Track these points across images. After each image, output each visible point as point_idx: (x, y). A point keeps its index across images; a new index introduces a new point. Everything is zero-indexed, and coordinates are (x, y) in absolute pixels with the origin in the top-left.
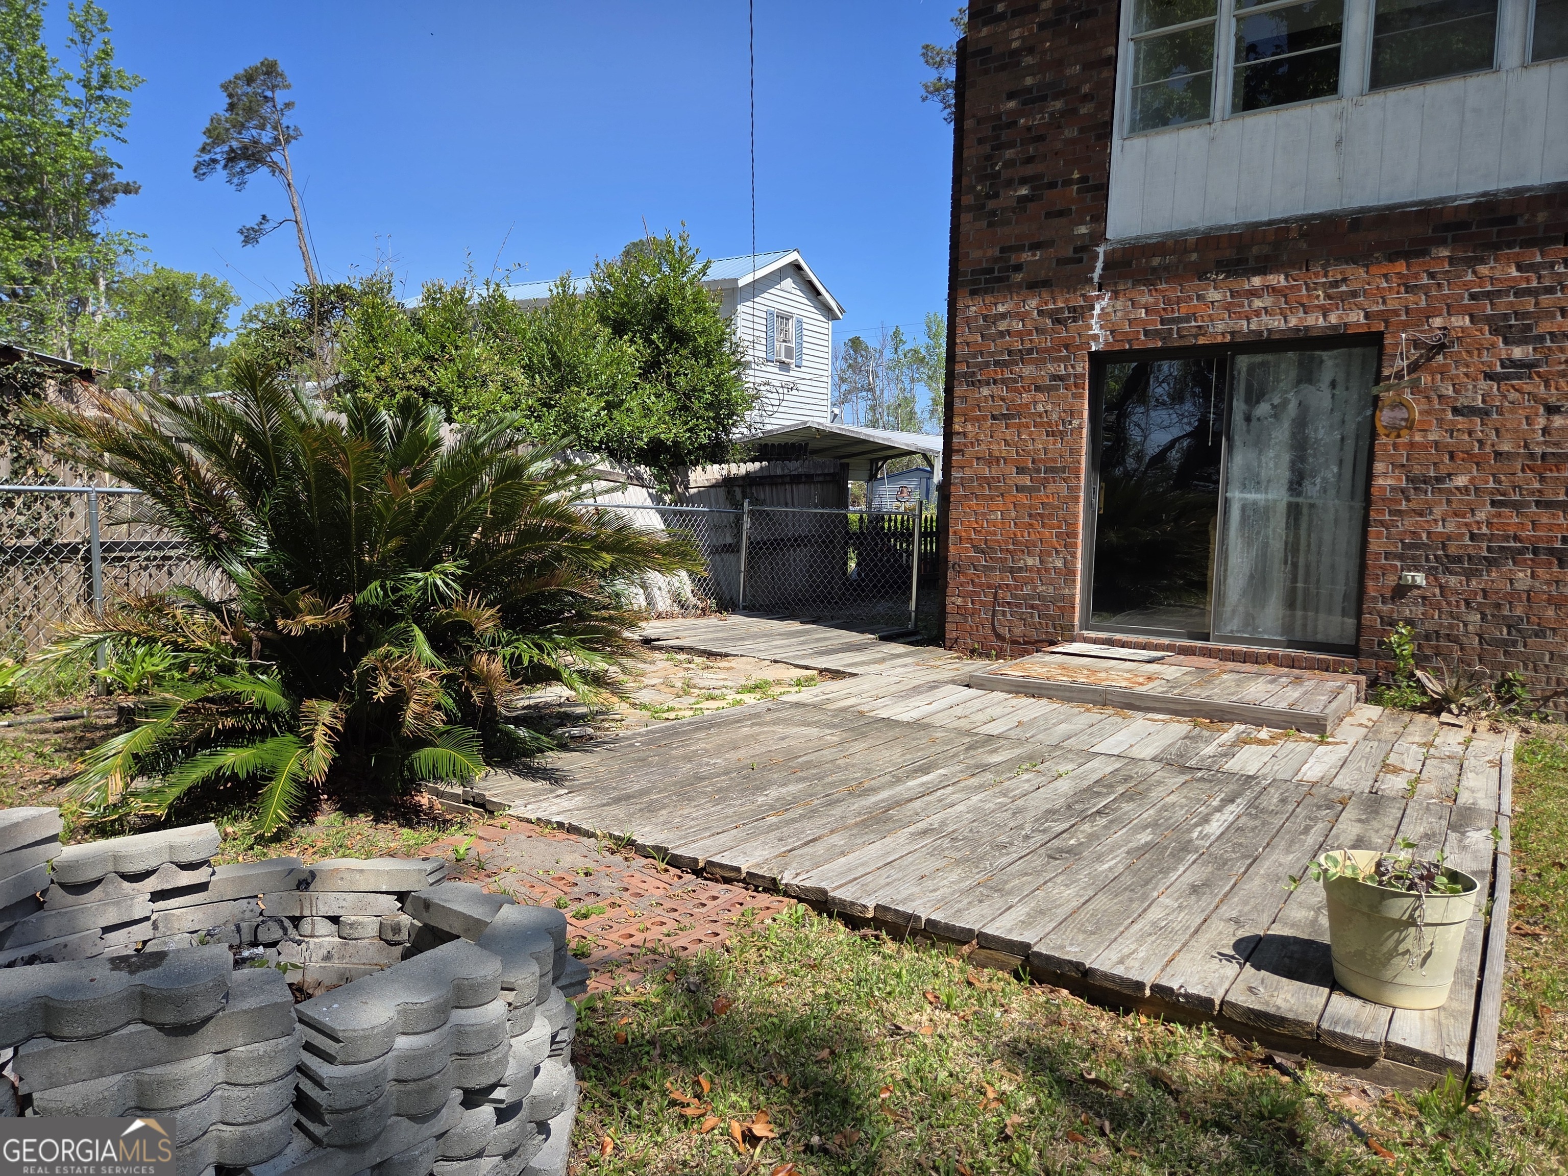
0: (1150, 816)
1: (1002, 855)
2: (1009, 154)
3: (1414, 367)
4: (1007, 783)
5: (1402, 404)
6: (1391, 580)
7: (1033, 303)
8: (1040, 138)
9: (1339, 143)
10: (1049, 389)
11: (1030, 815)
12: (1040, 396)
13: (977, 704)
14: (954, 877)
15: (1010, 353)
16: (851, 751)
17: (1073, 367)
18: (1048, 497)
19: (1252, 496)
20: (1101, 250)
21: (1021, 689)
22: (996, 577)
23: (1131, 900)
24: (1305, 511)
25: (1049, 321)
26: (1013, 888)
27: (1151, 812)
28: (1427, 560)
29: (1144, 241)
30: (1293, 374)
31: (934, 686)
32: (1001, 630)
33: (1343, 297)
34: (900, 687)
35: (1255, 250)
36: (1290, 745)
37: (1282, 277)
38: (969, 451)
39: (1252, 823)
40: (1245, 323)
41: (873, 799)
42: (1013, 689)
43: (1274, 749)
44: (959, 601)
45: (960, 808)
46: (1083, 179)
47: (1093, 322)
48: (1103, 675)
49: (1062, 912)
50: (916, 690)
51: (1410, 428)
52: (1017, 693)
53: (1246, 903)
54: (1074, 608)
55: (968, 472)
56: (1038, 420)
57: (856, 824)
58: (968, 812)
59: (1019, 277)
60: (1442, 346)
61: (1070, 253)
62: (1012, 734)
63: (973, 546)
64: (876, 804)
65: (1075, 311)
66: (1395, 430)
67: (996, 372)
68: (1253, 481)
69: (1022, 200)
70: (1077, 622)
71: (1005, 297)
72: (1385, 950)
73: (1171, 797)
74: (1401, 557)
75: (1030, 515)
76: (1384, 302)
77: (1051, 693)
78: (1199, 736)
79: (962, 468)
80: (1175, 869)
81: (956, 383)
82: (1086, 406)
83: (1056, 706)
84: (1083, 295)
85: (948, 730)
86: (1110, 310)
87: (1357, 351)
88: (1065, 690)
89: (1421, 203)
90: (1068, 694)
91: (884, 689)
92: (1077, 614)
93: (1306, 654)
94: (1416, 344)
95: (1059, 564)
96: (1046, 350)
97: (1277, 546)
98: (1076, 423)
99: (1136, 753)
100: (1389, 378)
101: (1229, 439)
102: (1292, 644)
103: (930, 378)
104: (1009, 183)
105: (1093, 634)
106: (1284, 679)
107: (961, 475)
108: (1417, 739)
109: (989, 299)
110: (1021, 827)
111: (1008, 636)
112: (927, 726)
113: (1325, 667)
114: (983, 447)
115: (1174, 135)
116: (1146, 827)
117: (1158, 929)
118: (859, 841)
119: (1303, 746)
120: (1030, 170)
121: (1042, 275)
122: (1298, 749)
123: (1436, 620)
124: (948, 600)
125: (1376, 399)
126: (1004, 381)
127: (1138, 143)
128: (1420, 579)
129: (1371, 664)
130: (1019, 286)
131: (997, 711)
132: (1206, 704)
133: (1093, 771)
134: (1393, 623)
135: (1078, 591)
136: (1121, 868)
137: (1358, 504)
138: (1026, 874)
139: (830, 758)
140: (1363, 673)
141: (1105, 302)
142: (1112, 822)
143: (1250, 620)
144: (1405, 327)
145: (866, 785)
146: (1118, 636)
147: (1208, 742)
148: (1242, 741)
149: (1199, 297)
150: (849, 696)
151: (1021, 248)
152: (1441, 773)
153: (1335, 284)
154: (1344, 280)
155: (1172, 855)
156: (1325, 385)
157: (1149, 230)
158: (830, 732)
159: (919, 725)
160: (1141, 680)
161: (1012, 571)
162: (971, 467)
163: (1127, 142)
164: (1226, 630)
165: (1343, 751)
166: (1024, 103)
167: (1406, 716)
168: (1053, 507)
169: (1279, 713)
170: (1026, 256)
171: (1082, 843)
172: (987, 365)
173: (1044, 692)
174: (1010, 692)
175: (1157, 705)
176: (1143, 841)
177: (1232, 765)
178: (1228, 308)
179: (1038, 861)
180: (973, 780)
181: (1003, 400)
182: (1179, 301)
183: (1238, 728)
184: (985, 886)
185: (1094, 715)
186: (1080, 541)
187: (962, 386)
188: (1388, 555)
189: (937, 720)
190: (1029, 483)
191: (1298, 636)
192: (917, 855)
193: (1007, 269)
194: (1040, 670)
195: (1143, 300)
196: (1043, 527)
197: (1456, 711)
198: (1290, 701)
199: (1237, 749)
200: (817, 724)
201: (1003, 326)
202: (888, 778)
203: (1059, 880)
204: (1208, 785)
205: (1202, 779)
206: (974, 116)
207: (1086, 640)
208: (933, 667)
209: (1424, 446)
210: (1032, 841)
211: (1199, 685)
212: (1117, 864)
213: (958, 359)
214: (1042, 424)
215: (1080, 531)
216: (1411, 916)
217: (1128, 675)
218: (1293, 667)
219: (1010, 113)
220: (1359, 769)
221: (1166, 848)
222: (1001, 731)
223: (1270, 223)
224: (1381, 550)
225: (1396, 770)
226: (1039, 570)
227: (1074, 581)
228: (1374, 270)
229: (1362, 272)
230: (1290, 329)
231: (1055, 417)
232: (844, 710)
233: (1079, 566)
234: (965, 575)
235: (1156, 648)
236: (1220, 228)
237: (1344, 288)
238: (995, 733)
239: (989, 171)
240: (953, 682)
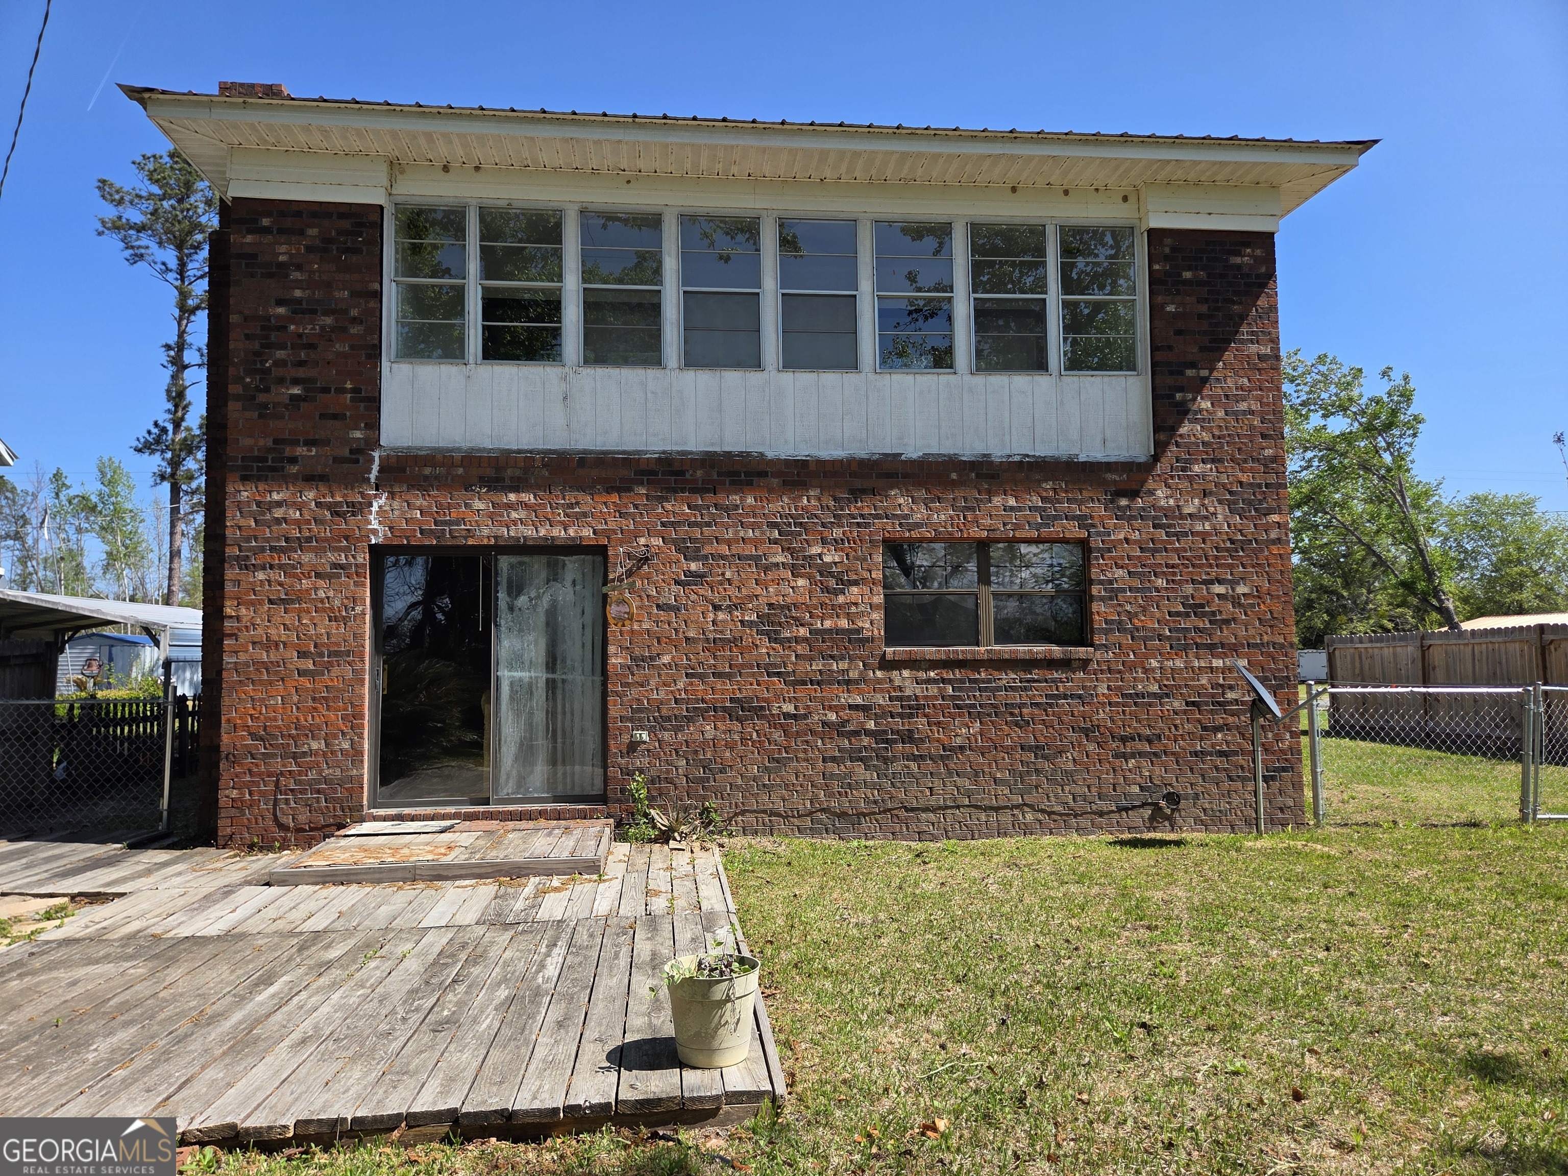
0: (498, 974)
1: (390, 1042)
2: (280, 354)
3: (630, 573)
4: (358, 975)
5: (624, 601)
6: (626, 739)
7: (311, 495)
8: (311, 346)
9: (565, 398)
10: (330, 577)
11: (397, 998)
12: (321, 583)
13: (287, 902)
14: (357, 1074)
15: (287, 540)
16: (169, 980)
17: (354, 557)
18: (332, 680)
19: (517, 674)
20: (376, 455)
21: (328, 879)
22: (277, 764)
23: (518, 1047)
24: (560, 685)
25: (327, 513)
26: (417, 1067)
27: (497, 969)
28: (649, 721)
29: (415, 452)
30: (544, 574)
31: (228, 891)
32: (283, 820)
33: (578, 516)
34: (188, 899)
35: (509, 472)
36: (578, 888)
37: (532, 496)
38: (244, 636)
39: (578, 960)
40: (505, 530)
41: (227, 1025)
42: (320, 879)
43: (568, 893)
44: (235, 794)
45: (324, 1010)
46: (357, 390)
47: (372, 517)
48: (406, 851)
49: (469, 1075)
50: (209, 900)
51: (631, 620)
52: (324, 883)
53: (600, 1024)
54: (362, 788)
55: (243, 657)
56: (320, 605)
57: (224, 1053)
58: (335, 1012)
59: (294, 469)
60: (647, 559)
61: (346, 452)
62: (338, 925)
63: (250, 734)
64: (235, 1027)
65: (353, 506)
66: (620, 621)
67: (272, 558)
68: (517, 661)
69: (293, 397)
70: (365, 802)
71: (280, 486)
72: (713, 1025)
73: (507, 952)
74: (631, 720)
75: (314, 699)
76: (606, 523)
77: (360, 877)
78: (506, 894)
79: (236, 652)
80: (539, 1012)
81: (226, 565)
82: (368, 594)
83: (368, 889)
84: (361, 493)
85: (267, 936)
86: (387, 508)
87: (589, 558)
88: (374, 872)
89: (624, 452)
90: (377, 876)
91: (170, 905)
92: (365, 794)
93: (568, 806)
94: (629, 556)
95: (346, 745)
96: (326, 540)
97: (540, 717)
98: (358, 609)
99: (460, 920)
100: (613, 580)
101: (496, 625)
102: (556, 799)
103: (103, 528)
104: (281, 381)
105: (382, 812)
106: (557, 831)
107: (234, 660)
108: (661, 866)
109: (262, 486)
110: (393, 1012)
111: (292, 825)
112: (242, 936)
113: (584, 816)
114: (260, 631)
115: (436, 368)
116: (499, 984)
117: (550, 1064)
118: (240, 1068)
119: (588, 886)
120: (301, 373)
121: (319, 470)
122: (585, 890)
123: (659, 767)
124: (221, 794)
125: (605, 597)
126: (281, 567)
127: (404, 369)
128: (645, 736)
129: (615, 808)
130: (295, 477)
131: (312, 906)
132: (505, 863)
133: (432, 945)
134: (631, 773)
135: (366, 771)
136: (496, 1024)
137: (598, 679)
138: (422, 1052)
139: (148, 993)
140: (611, 817)
141: (382, 501)
142: (470, 987)
143: (521, 782)
144: (621, 543)
145: (209, 1011)
146: (407, 811)
147: (515, 897)
148: (541, 892)
149: (466, 505)
150: (128, 920)
151: (295, 443)
152: (685, 890)
153: (571, 506)
154: (577, 503)
155: (532, 1002)
156: (568, 582)
157: (418, 443)
158: (129, 964)
159: (231, 938)
160: (443, 851)
161: (295, 756)
162: (246, 651)
163: (395, 366)
164: (503, 794)
165: (617, 884)
166: (294, 312)
167: (647, 847)
168: (338, 690)
169: (565, 862)
170: (301, 451)
171: (454, 1012)
172: (263, 549)
173: (352, 878)
174: (316, 884)
175: (463, 872)
176: (503, 997)
177: (543, 914)
178: (491, 516)
179: (425, 1038)
180: (322, 980)
181: (281, 584)
182: (449, 507)
183: (534, 880)
184: (391, 1073)
185: (408, 893)
186: (366, 722)
187: (233, 569)
188: (622, 718)
189: (251, 926)
190: (311, 667)
191: (560, 790)
192: (308, 1065)
193: (281, 460)
194: (343, 857)
195: (418, 503)
196: (328, 710)
197: (678, 838)
198: (570, 849)
199: (540, 899)
200: (106, 958)
201: (278, 513)
202: (229, 999)
203: (452, 1048)
204: (530, 937)
205: (524, 932)
206: (240, 313)
207: (375, 819)
208: (215, 870)
209: (640, 633)
210: (410, 1021)
211: (493, 847)
212: (492, 1021)
213: (229, 542)
214: (324, 610)
215: (367, 712)
216: (728, 995)
217: (428, 848)
218: (559, 819)
219: (278, 317)
220: (632, 898)
221: (524, 997)
222: (325, 925)
223: (519, 451)
224: (617, 715)
225: (657, 893)
226: (324, 754)
227: (362, 761)
228: (597, 498)
229: (589, 498)
230: (540, 538)
231: (337, 603)
232: (133, 936)
233: (366, 746)
234: (241, 765)
235: (444, 817)
236: (479, 450)
237: (577, 510)
238: (320, 928)
239: (258, 366)
240: (249, 883)
